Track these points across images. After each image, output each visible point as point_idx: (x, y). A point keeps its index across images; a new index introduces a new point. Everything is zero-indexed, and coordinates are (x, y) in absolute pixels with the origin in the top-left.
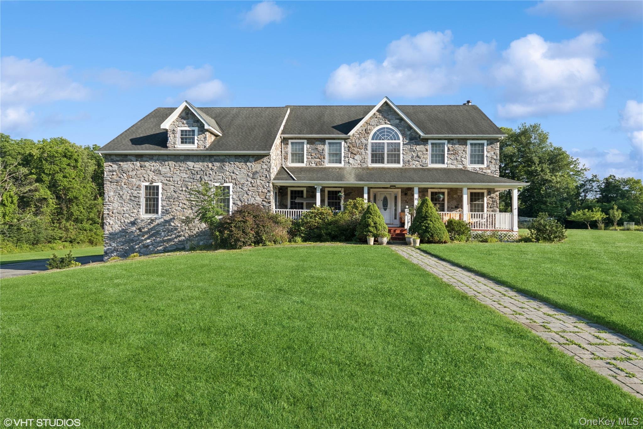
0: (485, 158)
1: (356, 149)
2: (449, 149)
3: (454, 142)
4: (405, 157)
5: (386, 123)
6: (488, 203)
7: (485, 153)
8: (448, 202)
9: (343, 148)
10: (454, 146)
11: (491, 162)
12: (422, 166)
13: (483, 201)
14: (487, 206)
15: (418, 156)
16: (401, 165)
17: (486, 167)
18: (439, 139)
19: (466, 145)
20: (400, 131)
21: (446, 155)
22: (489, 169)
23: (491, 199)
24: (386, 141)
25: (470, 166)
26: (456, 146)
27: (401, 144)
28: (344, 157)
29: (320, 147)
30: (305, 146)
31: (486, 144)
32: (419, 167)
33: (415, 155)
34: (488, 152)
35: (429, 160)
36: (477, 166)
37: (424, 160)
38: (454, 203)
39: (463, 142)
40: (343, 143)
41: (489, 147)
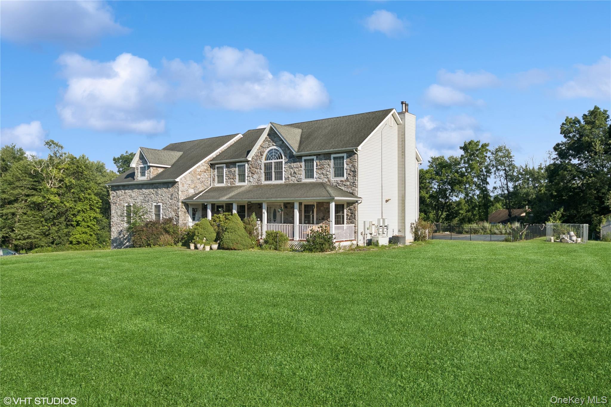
0: (345, 171)
1: (255, 169)
2: (317, 164)
3: (321, 157)
4: (286, 174)
5: (273, 145)
6: (347, 215)
7: (345, 166)
8: (317, 214)
9: (246, 169)
10: (320, 161)
11: (350, 175)
12: (298, 181)
13: (343, 213)
14: (347, 218)
15: (295, 173)
16: (283, 182)
17: (345, 179)
18: (310, 156)
19: (330, 160)
20: (283, 150)
21: (315, 170)
22: (348, 181)
23: (350, 211)
24: (273, 161)
25: (333, 179)
26: (323, 161)
27: (284, 163)
28: (248, 177)
29: (233, 170)
30: (224, 169)
31: (345, 157)
32: (296, 182)
33: (292, 171)
34: (347, 164)
35: (303, 176)
36: (339, 179)
37: (299, 176)
38: (321, 215)
39: (327, 156)
40: (246, 165)
41: (348, 160)
